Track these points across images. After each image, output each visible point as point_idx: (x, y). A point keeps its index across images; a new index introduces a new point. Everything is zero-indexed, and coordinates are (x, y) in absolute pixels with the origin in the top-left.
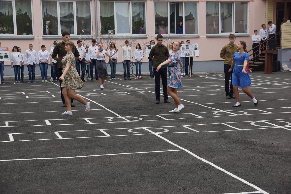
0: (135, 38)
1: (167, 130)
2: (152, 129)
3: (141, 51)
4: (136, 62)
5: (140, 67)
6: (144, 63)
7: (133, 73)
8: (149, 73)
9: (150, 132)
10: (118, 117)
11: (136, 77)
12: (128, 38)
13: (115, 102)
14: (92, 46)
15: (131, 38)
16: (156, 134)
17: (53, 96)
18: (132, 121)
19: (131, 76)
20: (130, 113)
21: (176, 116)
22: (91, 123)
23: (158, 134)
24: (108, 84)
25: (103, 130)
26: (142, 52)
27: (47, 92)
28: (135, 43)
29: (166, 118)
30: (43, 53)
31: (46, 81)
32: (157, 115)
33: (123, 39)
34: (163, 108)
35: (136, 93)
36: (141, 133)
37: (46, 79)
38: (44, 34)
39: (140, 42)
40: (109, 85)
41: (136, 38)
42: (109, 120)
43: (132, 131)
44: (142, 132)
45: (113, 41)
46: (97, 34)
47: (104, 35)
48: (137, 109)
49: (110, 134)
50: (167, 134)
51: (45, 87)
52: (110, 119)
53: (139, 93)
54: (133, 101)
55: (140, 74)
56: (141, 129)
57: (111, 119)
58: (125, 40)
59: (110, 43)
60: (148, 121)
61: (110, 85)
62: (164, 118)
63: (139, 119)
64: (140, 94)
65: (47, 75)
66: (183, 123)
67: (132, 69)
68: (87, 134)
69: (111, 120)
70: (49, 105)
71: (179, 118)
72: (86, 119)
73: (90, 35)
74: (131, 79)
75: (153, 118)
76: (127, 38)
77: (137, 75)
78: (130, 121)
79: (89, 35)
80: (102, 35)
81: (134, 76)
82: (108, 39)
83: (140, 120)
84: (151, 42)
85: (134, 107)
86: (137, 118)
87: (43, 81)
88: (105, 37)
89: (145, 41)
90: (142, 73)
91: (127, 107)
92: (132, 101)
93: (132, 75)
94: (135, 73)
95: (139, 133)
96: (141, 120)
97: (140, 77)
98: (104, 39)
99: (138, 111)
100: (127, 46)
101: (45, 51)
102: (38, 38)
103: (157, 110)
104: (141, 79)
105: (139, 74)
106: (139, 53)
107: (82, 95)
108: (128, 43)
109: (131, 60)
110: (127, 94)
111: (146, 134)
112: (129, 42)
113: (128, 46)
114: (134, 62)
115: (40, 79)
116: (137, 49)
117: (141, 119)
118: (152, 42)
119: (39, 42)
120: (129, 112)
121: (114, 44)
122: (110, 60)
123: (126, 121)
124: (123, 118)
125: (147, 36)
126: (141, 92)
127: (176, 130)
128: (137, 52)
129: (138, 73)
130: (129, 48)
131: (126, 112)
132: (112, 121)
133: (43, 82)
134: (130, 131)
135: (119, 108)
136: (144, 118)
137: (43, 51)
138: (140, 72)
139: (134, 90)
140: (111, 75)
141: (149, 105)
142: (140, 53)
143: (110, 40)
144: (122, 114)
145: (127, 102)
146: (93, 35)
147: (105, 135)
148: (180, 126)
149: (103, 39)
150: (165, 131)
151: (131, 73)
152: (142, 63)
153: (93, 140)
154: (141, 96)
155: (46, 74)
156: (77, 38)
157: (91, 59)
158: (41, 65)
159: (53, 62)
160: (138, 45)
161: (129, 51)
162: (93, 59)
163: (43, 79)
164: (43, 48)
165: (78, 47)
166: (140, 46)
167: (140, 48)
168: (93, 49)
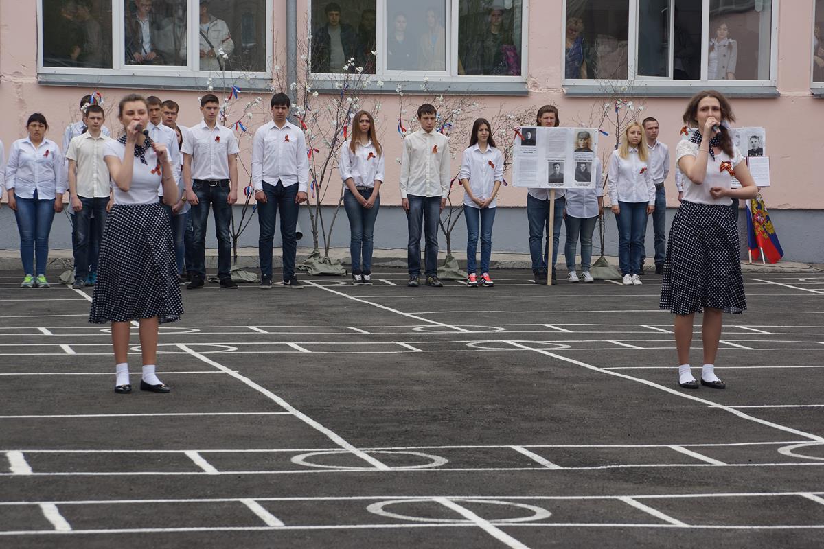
0: (468, 92)
1: (542, 513)
2: (480, 504)
3: (495, 155)
4: (470, 204)
5: (486, 229)
6: (505, 212)
7: (450, 258)
8: (529, 258)
9: (465, 519)
10: (336, 451)
11: (465, 275)
12: (433, 94)
13: (338, 386)
14: (272, 124)
15: (448, 94)
16: (489, 527)
17: (63, 351)
18: (397, 469)
19: (443, 268)
20: (396, 432)
21: (603, 453)
22: (210, 470)
23: (497, 527)
24: (330, 302)
25: (258, 502)
26: (497, 161)
27: (42, 329)
28: (463, 116)
29: (556, 462)
30: (32, 153)
31: (42, 280)
32: (519, 449)
33: (409, 94)
34: (552, 419)
35: (447, 347)
36: (422, 519)
37: (41, 269)
39: (490, 111)
40: (332, 306)
41: (472, 92)
42: (297, 460)
43: (385, 508)
44: (429, 517)
45: (366, 105)
46: (291, 71)
47: (322, 76)
48: (435, 419)
49: (283, 520)
50: (537, 530)
51: (35, 307)
52: (303, 456)
53: (463, 346)
54: (424, 383)
55: (485, 265)
56: (428, 502)
57: (308, 455)
58: (421, 102)
59: (352, 116)
60: (468, 472)
61: (334, 309)
62: (548, 459)
63: (433, 461)
64: (464, 354)
65: (50, 253)
66: (625, 486)
67: (448, 235)
68: (182, 515)
69: (306, 460)
70: (38, 389)
71: (611, 462)
72: (193, 455)
73: (260, 75)
74: (439, 283)
75: (495, 460)
76: (428, 91)
77: (470, 265)
78: (389, 466)
79: (250, 75)
80: (313, 75)
81: (456, 269)
82: (341, 94)
83: (436, 467)
84: (540, 113)
85: (423, 411)
86: (423, 455)
87: (28, 280)
88: (328, 86)
89: (512, 108)
90: (493, 258)
91: (387, 408)
92: (418, 381)
93: (448, 267)
94: (465, 257)
95: (417, 519)
96: (440, 467)
97: (486, 275)
98: (324, 93)
99: (434, 427)
100: (428, 130)
101: (45, 140)
102: (19, 80)
103: (523, 425)
104: (491, 286)
105: (479, 262)
106: (486, 165)
107: (196, 349)
108: (433, 115)
109: (444, 195)
110: (407, 349)
111: (447, 523)
112: (438, 113)
113: (434, 132)
114: (458, 207)
115: (17, 272)
116: (477, 147)
117: (440, 461)
118: (547, 114)
119: (21, 101)
120: (393, 429)
121: (369, 116)
122: (349, 193)
123: (371, 469)
124: (361, 453)
125: (529, 88)
126: (470, 345)
127: (586, 513)
128: (477, 157)
129: (478, 257)
130: (439, 138)
131: (378, 429)
132: (308, 464)
133: (26, 287)
134: (375, 509)
135: (353, 411)
136: (455, 458)
137: (36, 139)
138: (486, 252)
139: (440, 336)
140: (350, 262)
141: (493, 403)
142: (490, 163)
143: (349, 99)
144: (362, 435)
145: (393, 387)
146: (272, 74)
147: (262, 523)
148: (606, 499)
149: (316, 94)
150: (533, 513)
151: (441, 256)
152: (497, 213)
153: (206, 541)
154: (465, 363)
155: (43, 249)
156: (197, 88)
157: (263, 182)
158: (23, 208)
159: (79, 197)
160: (484, 126)
161: (434, 155)
162: (275, 184)
163: (27, 271)
164: (34, 126)
165: (204, 124)
166: (489, 129)
167: (491, 142)
168: (275, 138)
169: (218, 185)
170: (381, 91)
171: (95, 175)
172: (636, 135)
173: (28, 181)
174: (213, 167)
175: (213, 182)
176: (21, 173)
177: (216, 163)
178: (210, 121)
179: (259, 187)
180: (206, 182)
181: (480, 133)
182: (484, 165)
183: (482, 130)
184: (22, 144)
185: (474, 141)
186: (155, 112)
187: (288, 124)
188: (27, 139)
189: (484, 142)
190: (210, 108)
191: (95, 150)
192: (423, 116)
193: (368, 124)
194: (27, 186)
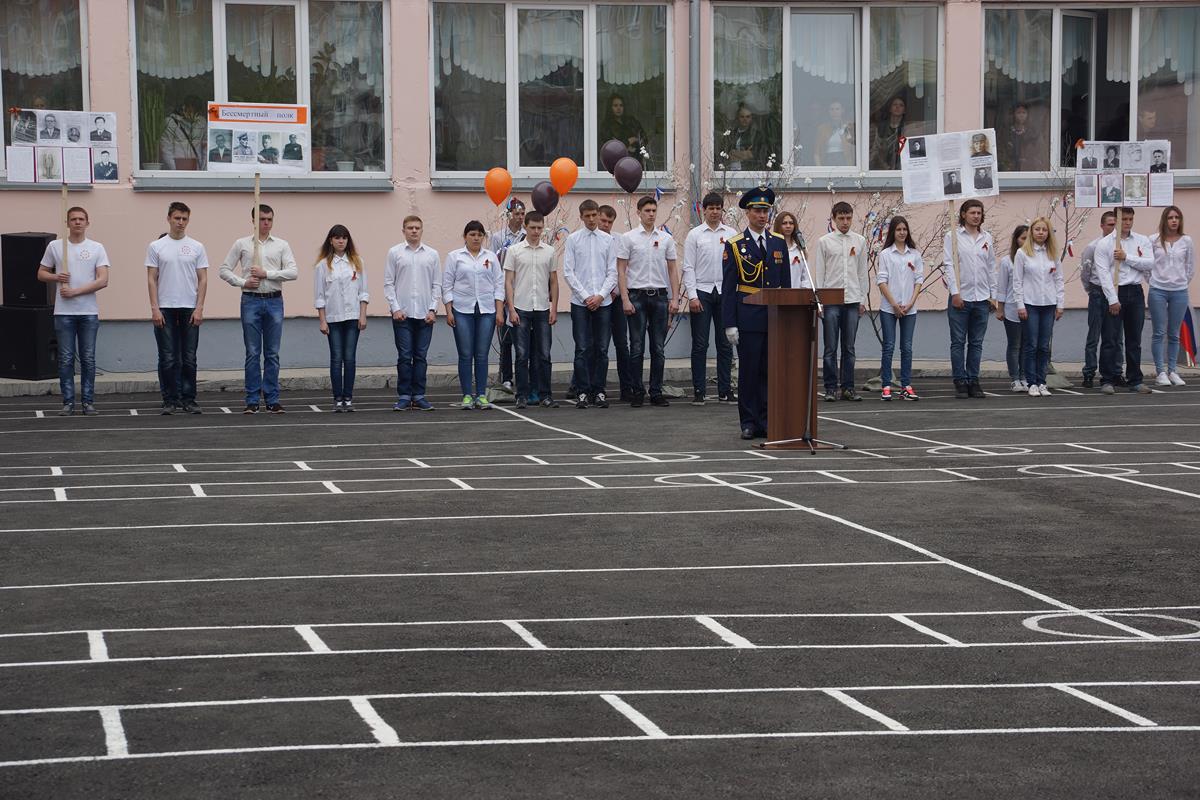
3: (913, 256)
4: (887, 309)
5: (907, 337)
12: (847, 191)
14: (705, 226)
15: (867, 191)
26: (916, 262)
30: (472, 264)
31: (483, 401)
37: (481, 389)
38: (439, 167)
58: (835, 200)
79: (660, 174)
84: (964, 208)
87: (468, 401)
100: (844, 230)
101: (483, 250)
102: (412, 186)
106: (905, 267)
108: (850, 215)
109: (863, 303)
112: (855, 211)
113: (850, 233)
116: (894, 248)
121: (793, 217)
128: (896, 258)
130: (856, 240)
142: (910, 265)
155: (483, 369)
157: (698, 291)
158: (463, 324)
159: (517, 310)
160: (902, 225)
161: (852, 259)
162: (710, 292)
163: (466, 391)
164: (474, 235)
165: (641, 228)
166: (907, 229)
167: (909, 242)
168: (709, 240)
169: (656, 294)
170: (809, 189)
171: (535, 287)
172: (1041, 232)
173: (468, 294)
174: (651, 274)
175: (651, 291)
176: (459, 286)
177: (654, 270)
178: (649, 225)
179: (694, 295)
180: (643, 291)
181: (897, 233)
182: (903, 268)
183: (900, 230)
184: (459, 254)
185: (890, 242)
186: (592, 218)
187: (721, 225)
188: (465, 249)
189: (900, 243)
190: (648, 211)
191: (535, 260)
192: (839, 216)
193: (792, 226)
194: (467, 300)
